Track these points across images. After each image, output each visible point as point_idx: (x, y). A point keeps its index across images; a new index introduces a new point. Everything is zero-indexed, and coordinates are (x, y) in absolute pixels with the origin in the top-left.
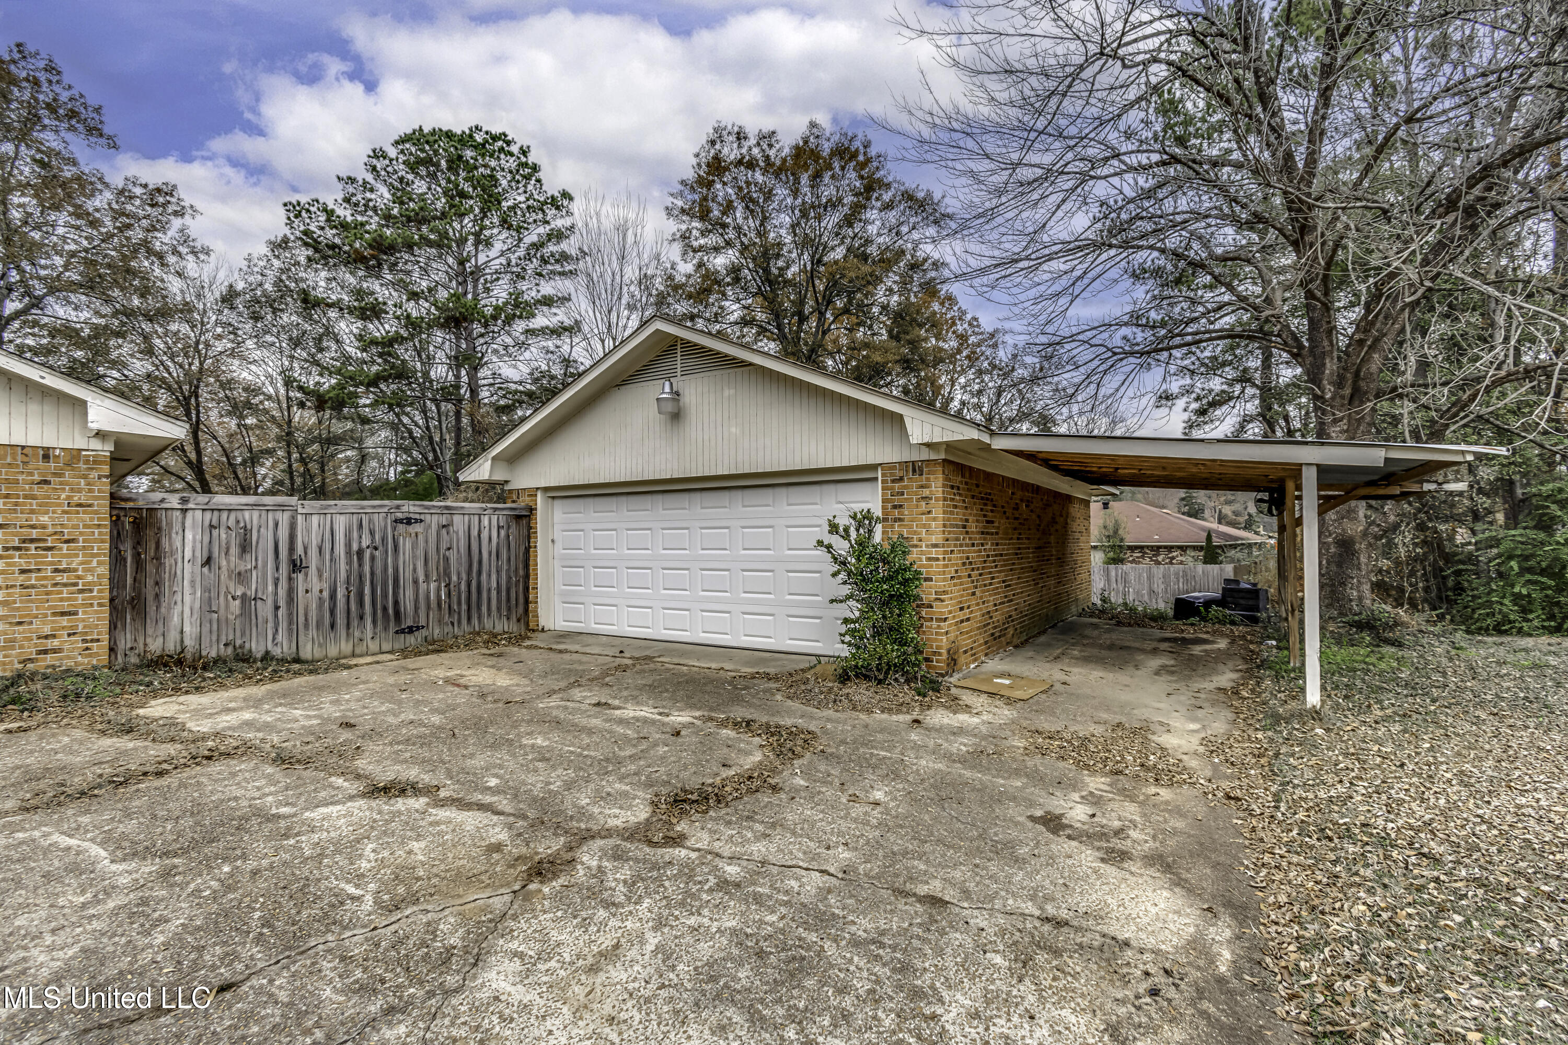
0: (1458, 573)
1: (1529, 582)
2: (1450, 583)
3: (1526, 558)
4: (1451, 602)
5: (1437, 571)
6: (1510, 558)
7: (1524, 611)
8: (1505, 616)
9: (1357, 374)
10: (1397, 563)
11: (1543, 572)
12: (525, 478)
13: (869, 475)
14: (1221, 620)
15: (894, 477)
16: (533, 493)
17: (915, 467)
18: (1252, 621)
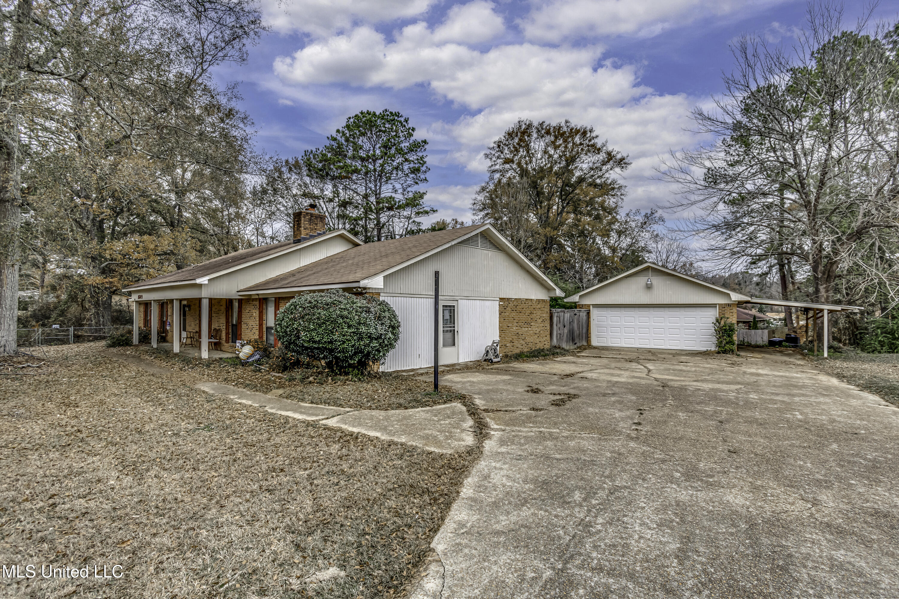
0: (860, 333)
1: (885, 336)
2: (858, 337)
3: (883, 328)
4: (858, 344)
5: (853, 332)
6: (878, 328)
7: (882, 346)
8: (876, 348)
9: (829, 271)
10: (839, 329)
11: (889, 333)
12: (587, 301)
13: (713, 306)
14: (786, 347)
15: (723, 307)
16: (589, 306)
17: (729, 305)
18: (796, 347)
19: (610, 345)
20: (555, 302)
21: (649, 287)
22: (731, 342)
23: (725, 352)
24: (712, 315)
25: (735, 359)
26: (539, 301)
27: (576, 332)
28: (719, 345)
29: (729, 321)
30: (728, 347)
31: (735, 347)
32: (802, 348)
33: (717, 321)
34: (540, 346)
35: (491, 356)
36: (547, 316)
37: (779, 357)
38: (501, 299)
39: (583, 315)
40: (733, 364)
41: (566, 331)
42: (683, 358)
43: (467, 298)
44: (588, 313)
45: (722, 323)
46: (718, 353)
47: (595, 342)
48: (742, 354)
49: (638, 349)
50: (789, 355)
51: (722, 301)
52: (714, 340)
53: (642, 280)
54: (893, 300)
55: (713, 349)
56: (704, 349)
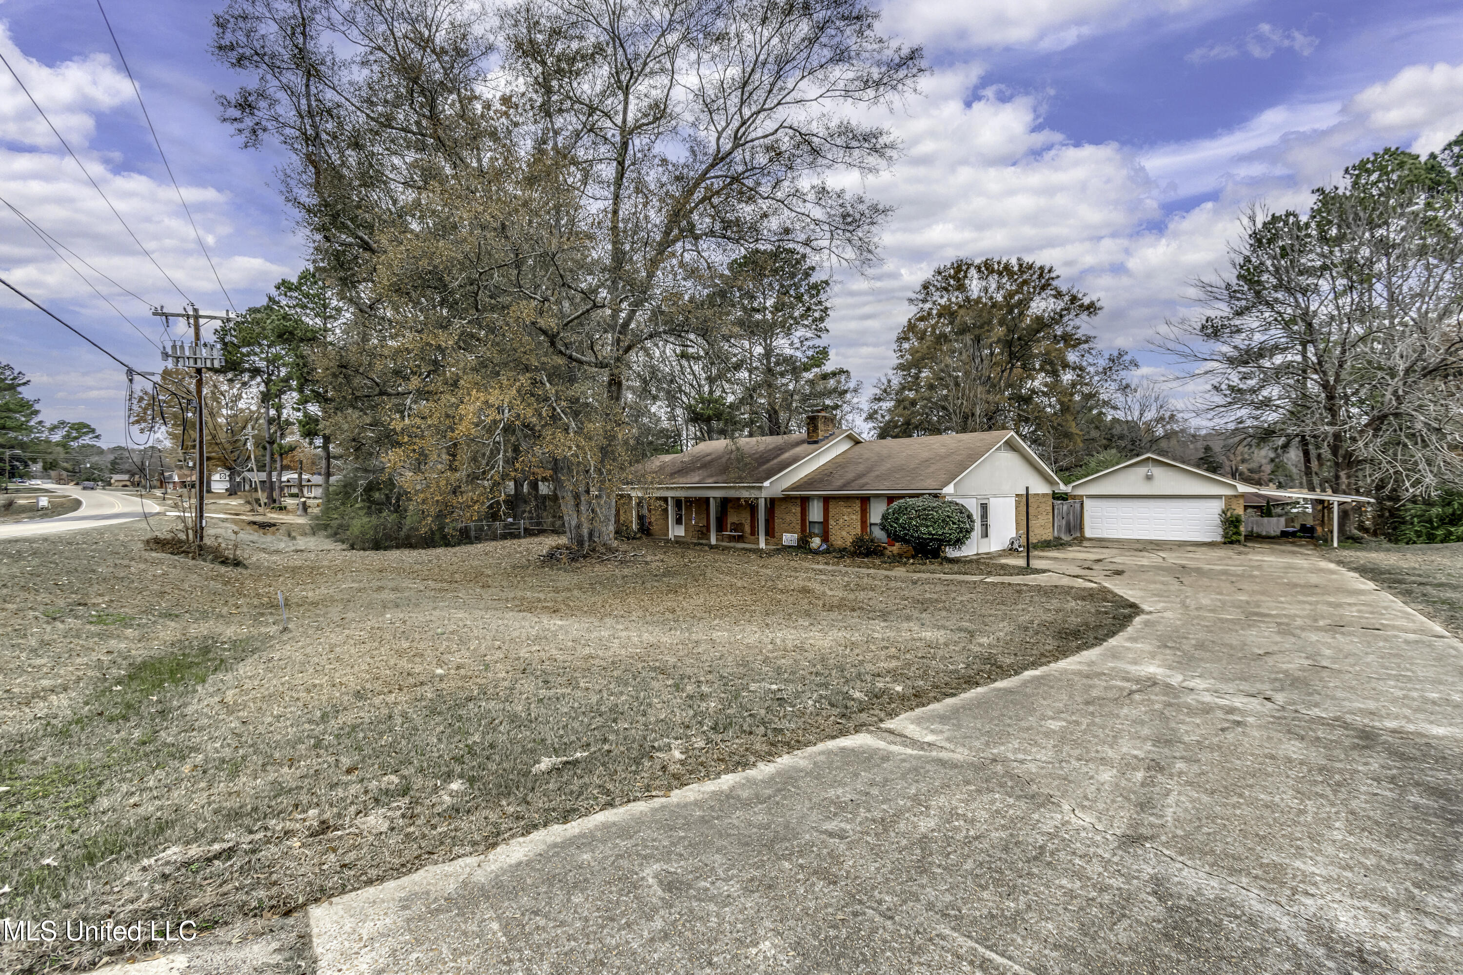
12: (1079, 492)
13: (1219, 497)
14: (1301, 537)
15: (1228, 498)
16: (1082, 496)
17: (1235, 496)
18: (1312, 537)
19: (1105, 536)
20: (1056, 496)
21: (1149, 478)
22: (1238, 533)
23: (1231, 543)
24: (1217, 506)
25: (1242, 549)
26: (1044, 495)
27: (1072, 524)
28: (1225, 536)
29: (1236, 512)
30: (1234, 538)
31: (1242, 538)
32: (1318, 539)
33: (1223, 512)
34: (1045, 537)
35: (1016, 546)
36: (1050, 509)
37: (1290, 548)
38: (1017, 495)
39: (1078, 506)
40: (1240, 553)
41: (1064, 522)
42: (1190, 548)
43: (995, 496)
44: (1082, 504)
45: (1229, 514)
46: (1225, 543)
47: (1088, 533)
48: (1249, 544)
49: (1138, 540)
50: (1301, 546)
51: (1229, 492)
52: (1221, 531)
53: (1142, 471)
54: (1407, 491)
55: (1219, 539)
56: (1209, 540)
